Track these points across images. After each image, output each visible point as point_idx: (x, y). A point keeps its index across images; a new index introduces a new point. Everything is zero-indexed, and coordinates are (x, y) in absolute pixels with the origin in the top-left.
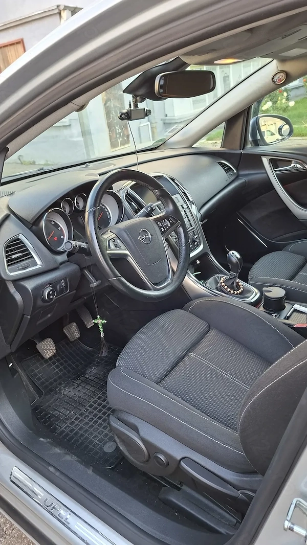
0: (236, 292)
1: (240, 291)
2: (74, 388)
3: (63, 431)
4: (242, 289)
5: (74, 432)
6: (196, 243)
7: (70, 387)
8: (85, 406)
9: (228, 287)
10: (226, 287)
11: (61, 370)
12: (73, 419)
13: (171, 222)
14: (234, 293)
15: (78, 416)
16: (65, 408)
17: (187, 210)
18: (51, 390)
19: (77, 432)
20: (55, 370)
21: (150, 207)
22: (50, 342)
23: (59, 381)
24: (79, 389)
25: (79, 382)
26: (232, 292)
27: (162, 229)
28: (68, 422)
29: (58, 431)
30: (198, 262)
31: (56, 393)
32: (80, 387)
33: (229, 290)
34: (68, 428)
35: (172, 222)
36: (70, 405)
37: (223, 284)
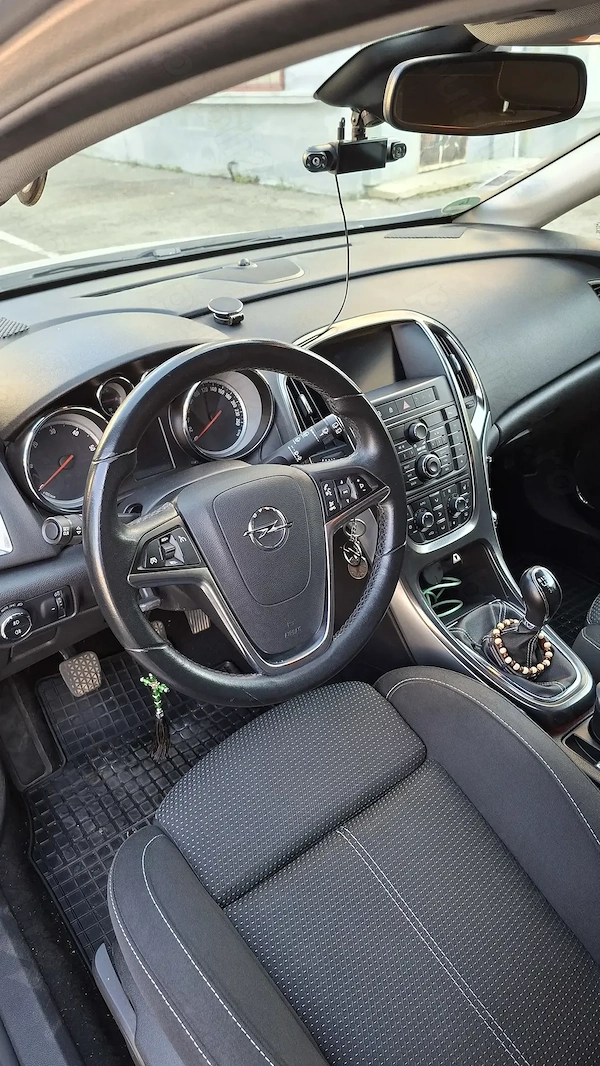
0: (526, 670)
1: (541, 667)
2: (126, 769)
3: (65, 875)
4: (547, 662)
5: (84, 885)
6: (457, 515)
7: (120, 762)
8: (131, 824)
9: (509, 654)
10: (503, 651)
11: (116, 715)
12: (95, 851)
13: (362, 486)
14: (520, 671)
15: (108, 843)
16: (89, 814)
17: (455, 425)
18: (81, 759)
19: (91, 886)
20: (105, 712)
21: (329, 427)
22: (91, 660)
23: (105, 740)
24: (135, 774)
25: (141, 754)
26: (517, 667)
27: (331, 504)
28: (85, 853)
29: (58, 869)
30: (456, 558)
31: (89, 768)
32: (140, 769)
33: (508, 660)
34: (78, 867)
35: (366, 486)
36: (103, 808)
37: (498, 641)
